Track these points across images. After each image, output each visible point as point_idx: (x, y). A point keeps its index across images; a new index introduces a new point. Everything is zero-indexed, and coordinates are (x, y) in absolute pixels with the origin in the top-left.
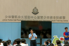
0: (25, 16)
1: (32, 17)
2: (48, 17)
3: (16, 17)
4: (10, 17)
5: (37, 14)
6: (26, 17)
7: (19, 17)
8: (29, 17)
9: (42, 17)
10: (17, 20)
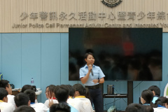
0: (81, 14)
1: (102, 16)
2: (151, 16)
3: (53, 15)
4: (34, 17)
5: (117, 5)
6: (82, 16)
7: (63, 16)
8: (92, 16)
9: (134, 14)
10: (58, 25)
